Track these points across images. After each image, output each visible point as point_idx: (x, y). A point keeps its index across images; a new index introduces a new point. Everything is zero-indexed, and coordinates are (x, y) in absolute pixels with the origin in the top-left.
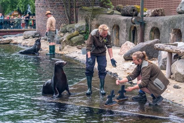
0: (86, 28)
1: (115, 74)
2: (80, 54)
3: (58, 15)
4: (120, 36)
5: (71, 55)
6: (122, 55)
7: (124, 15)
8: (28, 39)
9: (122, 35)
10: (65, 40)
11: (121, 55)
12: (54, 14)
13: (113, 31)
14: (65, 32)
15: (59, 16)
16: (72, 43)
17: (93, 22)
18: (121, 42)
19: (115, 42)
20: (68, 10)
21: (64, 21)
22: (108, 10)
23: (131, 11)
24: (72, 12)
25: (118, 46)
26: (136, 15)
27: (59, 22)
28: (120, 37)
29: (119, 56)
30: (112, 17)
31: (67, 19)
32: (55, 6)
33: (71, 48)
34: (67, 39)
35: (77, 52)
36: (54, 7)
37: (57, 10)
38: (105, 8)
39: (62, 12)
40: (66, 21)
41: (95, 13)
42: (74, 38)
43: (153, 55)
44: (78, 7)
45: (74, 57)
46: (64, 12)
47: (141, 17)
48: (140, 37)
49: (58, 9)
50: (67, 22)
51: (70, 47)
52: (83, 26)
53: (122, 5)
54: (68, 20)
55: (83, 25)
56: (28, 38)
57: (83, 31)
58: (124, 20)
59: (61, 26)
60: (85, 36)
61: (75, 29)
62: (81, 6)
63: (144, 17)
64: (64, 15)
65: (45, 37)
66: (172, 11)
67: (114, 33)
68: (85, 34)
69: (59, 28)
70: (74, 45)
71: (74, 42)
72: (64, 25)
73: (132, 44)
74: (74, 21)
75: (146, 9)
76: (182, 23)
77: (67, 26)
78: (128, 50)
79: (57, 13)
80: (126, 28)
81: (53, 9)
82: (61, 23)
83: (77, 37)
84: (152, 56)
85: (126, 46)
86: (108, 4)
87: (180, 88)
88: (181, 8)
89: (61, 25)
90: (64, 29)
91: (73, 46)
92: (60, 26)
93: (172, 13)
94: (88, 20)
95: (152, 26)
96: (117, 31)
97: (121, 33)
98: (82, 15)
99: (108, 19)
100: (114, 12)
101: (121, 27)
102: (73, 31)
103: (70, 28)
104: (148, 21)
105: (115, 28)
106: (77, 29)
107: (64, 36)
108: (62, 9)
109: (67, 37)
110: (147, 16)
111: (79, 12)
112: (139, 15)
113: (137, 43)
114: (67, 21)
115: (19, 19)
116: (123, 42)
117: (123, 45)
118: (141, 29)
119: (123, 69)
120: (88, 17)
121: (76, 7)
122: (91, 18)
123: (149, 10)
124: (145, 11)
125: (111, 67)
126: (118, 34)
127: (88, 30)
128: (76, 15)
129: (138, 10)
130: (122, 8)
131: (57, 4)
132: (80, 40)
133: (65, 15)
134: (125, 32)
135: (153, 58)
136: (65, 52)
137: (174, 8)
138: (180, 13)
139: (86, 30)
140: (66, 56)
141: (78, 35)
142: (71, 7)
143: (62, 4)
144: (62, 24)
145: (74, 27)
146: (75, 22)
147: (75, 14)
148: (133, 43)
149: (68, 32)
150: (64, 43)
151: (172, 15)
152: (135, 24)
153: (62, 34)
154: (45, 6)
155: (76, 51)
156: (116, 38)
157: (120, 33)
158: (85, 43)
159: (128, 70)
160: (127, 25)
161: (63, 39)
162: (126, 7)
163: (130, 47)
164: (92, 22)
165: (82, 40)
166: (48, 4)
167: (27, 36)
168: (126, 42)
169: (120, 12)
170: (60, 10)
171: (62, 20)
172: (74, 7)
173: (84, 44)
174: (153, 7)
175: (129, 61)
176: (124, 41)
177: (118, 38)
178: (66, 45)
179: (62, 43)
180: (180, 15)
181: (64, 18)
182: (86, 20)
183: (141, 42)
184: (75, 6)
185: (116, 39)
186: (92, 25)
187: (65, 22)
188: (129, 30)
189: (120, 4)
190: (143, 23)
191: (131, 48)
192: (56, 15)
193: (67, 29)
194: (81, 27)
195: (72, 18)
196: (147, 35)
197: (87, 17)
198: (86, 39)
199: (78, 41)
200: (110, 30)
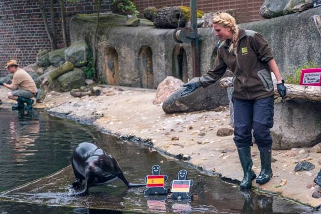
0: (87, 56)
1: (147, 141)
2: (77, 107)
3: (32, 32)
4: (155, 68)
5: (59, 109)
6: (160, 103)
7: (159, 26)
9: (158, 66)
10: (47, 81)
11: (157, 103)
12: (23, 32)
13: (141, 58)
14: (46, 66)
15: (33, 35)
16: (61, 86)
17: (100, 44)
18: (157, 79)
19: (146, 80)
20: (50, 23)
21: (43, 43)
22: (128, 19)
23: (173, 17)
24: (58, 25)
25: (151, 88)
26: (183, 25)
27: (33, 47)
28: (154, 70)
29: (153, 105)
30: (137, 31)
31: (49, 40)
32: (25, 15)
33: (59, 95)
34: (51, 79)
35: (71, 103)
36: (22, 18)
37: (29, 23)
38: (122, 16)
39: (38, 26)
40: (46, 43)
41: (103, 26)
42: (65, 76)
43: (220, 100)
44: (70, 15)
45: (67, 112)
46: (42, 26)
47: (192, 29)
48: (193, 68)
49: (30, 20)
50: (50, 46)
51: (59, 93)
52: (82, 52)
53: (154, 8)
54: (51, 41)
55: (80, 49)
57: (81, 63)
58: (160, 36)
59: (38, 54)
60: (85, 70)
61: (66, 58)
62: (75, 14)
63: (198, 29)
64: (42, 32)
65: (7, 77)
66: (252, 14)
67: (142, 62)
68: (85, 67)
69: (33, 57)
70: (65, 90)
71: (65, 84)
72: (44, 51)
73: (178, 82)
74: (63, 44)
75: (201, 13)
76: (272, 37)
77: (50, 53)
78: (172, 94)
79: (29, 29)
80: (164, 51)
81: (19, 21)
82: (39, 49)
83: (71, 73)
84: (218, 102)
85: (167, 86)
86: (127, 7)
87: (276, 160)
88: (268, 6)
89: (37, 52)
90: (44, 59)
91: (64, 92)
92: (36, 55)
93: (252, 18)
94: (91, 39)
95: (214, 44)
96: (148, 59)
97: (155, 62)
98: (77, 30)
99: (130, 35)
100: (141, 22)
101: (154, 51)
102: (62, 62)
103: (56, 56)
104: (206, 36)
105: (143, 51)
106: (70, 58)
107: (44, 73)
108: (38, 20)
109: (50, 75)
110: (204, 26)
111: (72, 25)
112: (189, 24)
113: (189, 79)
114: (50, 43)
116: (160, 78)
117: (160, 84)
118: (194, 51)
119: (162, 131)
120: (90, 34)
121: (65, 16)
122: (96, 35)
123: (208, 14)
124: (200, 17)
125: (139, 129)
126: (149, 64)
127: (92, 58)
128: (67, 32)
129: (186, 15)
130: (155, 13)
131: (27, 11)
132: (77, 79)
133: (46, 32)
134: (164, 58)
135: (221, 107)
136: (47, 105)
137: (255, 9)
138: (266, 17)
139: (87, 60)
140: (51, 112)
141: (72, 70)
142: (55, 17)
143: (38, 10)
144: (40, 51)
145: (64, 54)
146: (66, 45)
147: (63, 30)
148: (180, 80)
149: (53, 65)
150: (45, 86)
151: (252, 21)
152: (181, 42)
153: (40, 70)
154: (3, 17)
155: (70, 101)
156: (147, 71)
157: (153, 61)
158: (86, 84)
159: (173, 132)
160: (166, 45)
161: (43, 79)
162: (162, 10)
163: (174, 88)
164: (98, 42)
165: (80, 80)
166: (9, 13)
168: (166, 77)
169: (152, 21)
170: (35, 23)
171: (39, 42)
172: (61, 16)
173: (84, 87)
174: (215, 9)
175: (174, 115)
176: (162, 76)
177: (152, 72)
178: (49, 91)
179: (42, 87)
180: (267, 21)
181: (42, 37)
182: (85, 40)
183: (196, 76)
184: (64, 14)
185: (148, 75)
186: (99, 50)
187: (45, 46)
188: (172, 55)
189: (151, 5)
190: (197, 39)
191: (176, 89)
192: (27, 32)
193: (50, 58)
194: (78, 53)
195: (58, 38)
196: (206, 62)
197: (88, 34)
198: (88, 77)
199: (72, 82)
200: (134, 58)
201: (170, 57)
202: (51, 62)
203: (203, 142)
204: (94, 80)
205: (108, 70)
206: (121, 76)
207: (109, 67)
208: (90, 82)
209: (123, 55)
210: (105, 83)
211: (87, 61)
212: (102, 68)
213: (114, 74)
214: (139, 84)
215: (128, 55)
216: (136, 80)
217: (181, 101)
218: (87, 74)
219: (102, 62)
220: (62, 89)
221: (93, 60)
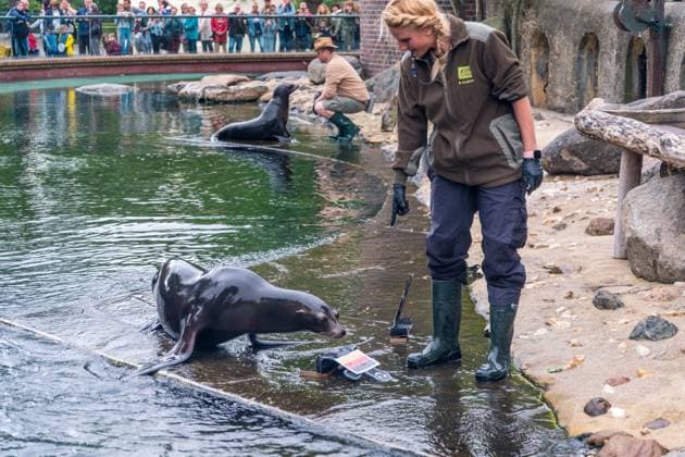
4: (601, 79)
9: (606, 75)
13: (584, 57)
67: (585, 65)
97: (601, 66)
99: (570, 10)
115: (345, 15)
134: (614, 60)
156: (595, 84)
157: (599, 65)
176: (609, 96)
188: (626, 54)
200: (573, 56)
201: (624, 60)
203: (537, 245)
205: (534, 76)
206: (551, 90)
207: (538, 72)
209: (557, 49)
215: (564, 49)
217: (573, 151)
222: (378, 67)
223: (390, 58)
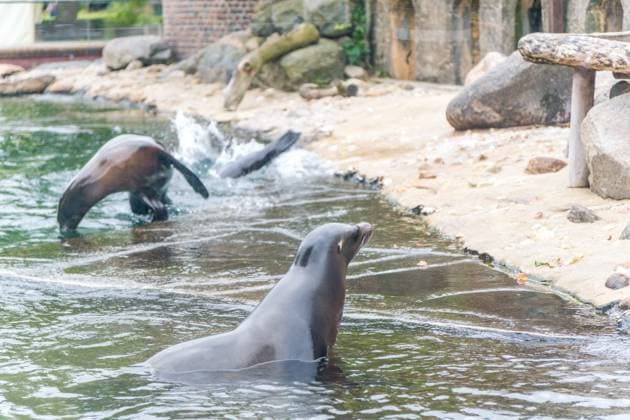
0: (353, 12)
4: (483, 39)
8: (122, 73)
9: (489, 33)
13: (459, 16)
14: (265, 34)
16: (287, 78)
19: (469, 68)
28: (481, 44)
52: (340, 4)
56: (124, 67)
57: (337, 27)
60: (347, 45)
61: (305, 17)
67: (461, 25)
68: (347, 39)
77: (274, 7)
90: (263, 19)
103: (287, 13)
106: (314, 15)
127: (363, 18)
134: (499, 15)
139: (353, 20)
141: (314, 43)
145: (301, 7)
150: (244, 75)
156: (473, 48)
157: (481, 23)
158: (347, 77)
165: (332, 67)
167: (119, 60)
175: (468, 132)
179: (237, 77)
185: (473, 55)
188: (515, 6)
193: (275, 18)
194: (331, 6)
196: (577, 21)
198: (352, 60)
199: (311, 70)
200: (445, 16)
201: (512, 14)
202: (277, 25)
204: (366, 68)
205: (395, 47)
206: (420, 58)
207: (400, 40)
208: (355, 71)
209: (424, 10)
210: (389, 75)
211: (350, 25)
212: (384, 41)
213: (409, 55)
214: (453, 77)
216: (448, 67)
217: (486, 101)
218: (350, 53)
219: (384, 27)
220: (289, 84)
221: (364, 22)
222: (190, 47)
223: (206, 35)
